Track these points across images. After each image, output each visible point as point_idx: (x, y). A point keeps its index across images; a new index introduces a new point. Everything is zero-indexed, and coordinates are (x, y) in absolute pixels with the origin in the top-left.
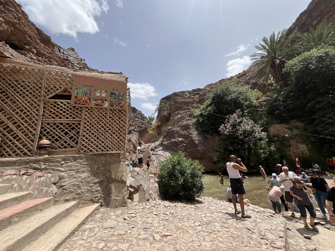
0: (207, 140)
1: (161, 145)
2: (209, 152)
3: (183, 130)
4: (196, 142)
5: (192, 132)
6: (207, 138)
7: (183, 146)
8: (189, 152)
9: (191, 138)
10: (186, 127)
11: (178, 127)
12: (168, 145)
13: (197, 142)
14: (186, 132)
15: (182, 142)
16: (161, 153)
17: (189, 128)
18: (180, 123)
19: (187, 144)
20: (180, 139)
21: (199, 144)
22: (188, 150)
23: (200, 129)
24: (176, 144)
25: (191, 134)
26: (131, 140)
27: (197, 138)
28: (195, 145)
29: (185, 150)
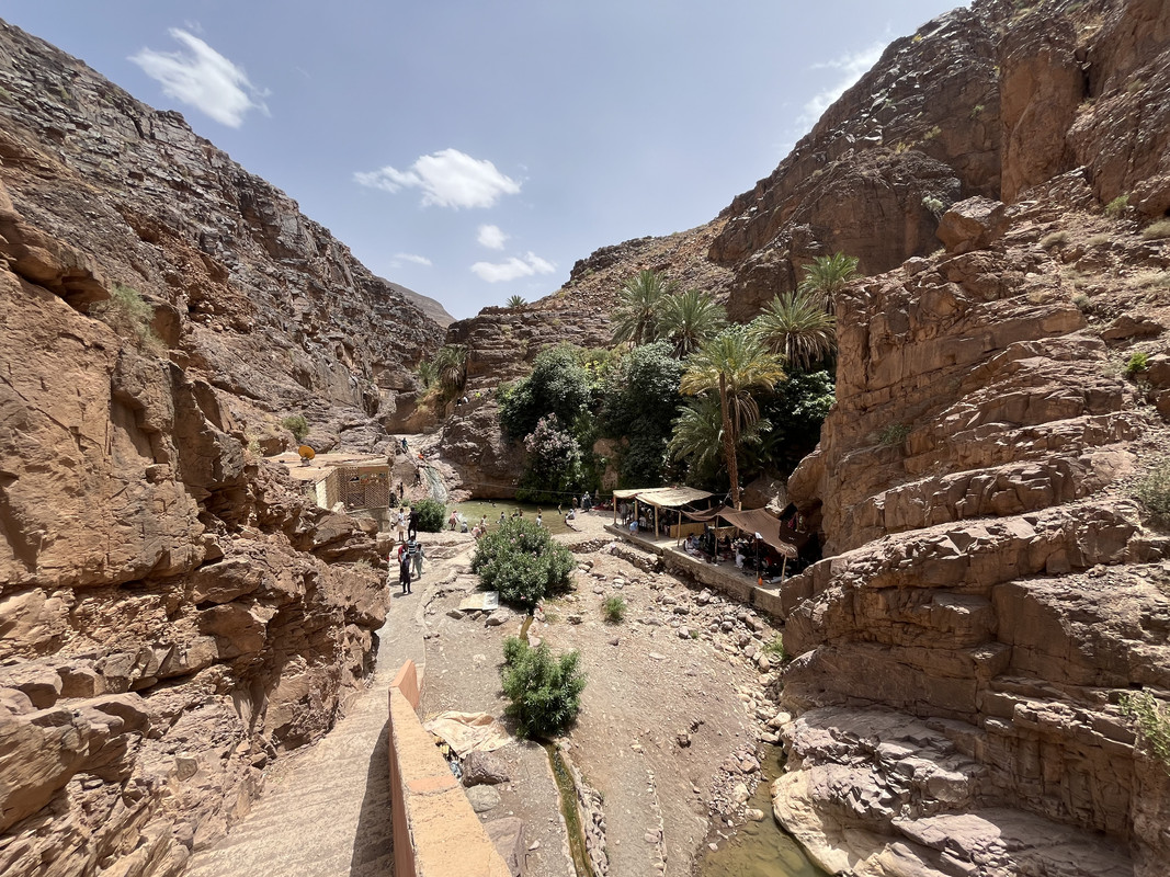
0: (514, 448)
1: (438, 447)
2: (513, 469)
3: (477, 428)
4: (494, 451)
5: (492, 433)
6: (515, 445)
7: (475, 456)
8: (483, 467)
9: (489, 443)
10: (483, 423)
11: (471, 419)
12: (449, 452)
13: (496, 452)
14: (481, 432)
15: (473, 449)
16: (437, 464)
17: (488, 425)
18: (474, 412)
19: (482, 454)
20: (470, 444)
21: (499, 455)
22: (483, 463)
23: (506, 428)
24: (463, 452)
25: (490, 436)
27: (498, 445)
28: (494, 457)
29: (477, 463)
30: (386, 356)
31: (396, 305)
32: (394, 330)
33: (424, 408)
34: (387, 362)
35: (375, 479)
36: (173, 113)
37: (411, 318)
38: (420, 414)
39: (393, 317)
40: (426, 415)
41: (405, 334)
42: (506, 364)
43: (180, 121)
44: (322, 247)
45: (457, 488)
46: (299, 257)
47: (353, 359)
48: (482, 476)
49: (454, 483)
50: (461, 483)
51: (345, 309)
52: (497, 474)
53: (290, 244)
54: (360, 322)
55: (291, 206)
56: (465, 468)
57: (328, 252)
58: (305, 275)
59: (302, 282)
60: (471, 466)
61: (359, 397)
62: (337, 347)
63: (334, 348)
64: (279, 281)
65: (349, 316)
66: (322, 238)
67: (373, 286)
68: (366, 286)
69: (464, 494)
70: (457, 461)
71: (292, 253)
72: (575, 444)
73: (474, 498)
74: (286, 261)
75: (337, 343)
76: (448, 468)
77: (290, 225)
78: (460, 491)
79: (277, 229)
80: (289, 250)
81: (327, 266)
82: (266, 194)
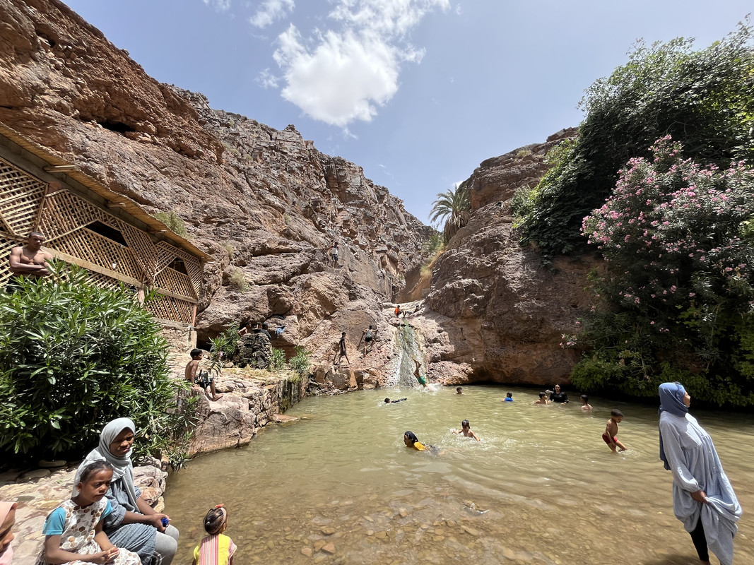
0: (555, 279)
2: (558, 318)
3: (479, 255)
4: (511, 285)
5: (505, 257)
6: (557, 272)
7: (476, 301)
8: (491, 319)
9: (501, 274)
10: (488, 246)
12: (435, 301)
13: (515, 286)
14: (485, 260)
15: (471, 289)
17: (498, 247)
18: (473, 237)
19: (488, 296)
20: (466, 281)
21: (521, 291)
22: (490, 313)
23: (534, 245)
24: (455, 296)
25: (501, 262)
26: (310, 286)
27: (518, 274)
28: (510, 297)
29: (480, 312)
33: (428, 273)
43: (293, 129)
44: (381, 198)
45: (445, 357)
46: (359, 199)
47: (398, 270)
48: (492, 337)
49: (438, 349)
50: (451, 348)
51: (395, 237)
52: (519, 328)
53: (354, 191)
54: (406, 245)
55: (358, 170)
56: (460, 323)
57: (385, 200)
58: (362, 209)
59: (359, 213)
60: (470, 319)
62: (382, 258)
63: (379, 258)
65: (398, 242)
66: (381, 194)
67: (424, 230)
68: (419, 230)
69: (456, 370)
70: (446, 314)
71: (355, 197)
73: (480, 379)
74: (350, 203)
75: (382, 255)
76: (431, 326)
77: (356, 181)
78: (448, 364)
79: (346, 184)
80: (353, 196)
81: (384, 209)
82: (341, 164)
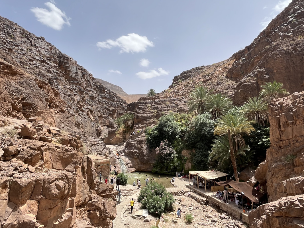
0: (152, 153)
1: (124, 151)
2: (151, 160)
3: (138, 144)
4: (144, 153)
5: (143, 146)
6: (152, 151)
7: (137, 155)
8: (140, 159)
9: (142, 150)
10: (140, 142)
11: (136, 141)
12: (128, 153)
13: (145, 153)
14: (139, 146)
15: (136, 152)
16: (123, 157)
17: (142, 143)
18: (137, 138)
19: (139, 154)
20: (135, 150)
21: (146, 155)
22: (140, 158)
23: (149, 144)
24: (133, 153)
25: (142, 147)
27: (145, 151)
28: (144, 156)
29: (138, 158)
30: (103, 113)
31: (107, 93)
32: (106, 103)
33: (118, 136)
34: (104, 115)
35: (105, 166)
36: (41, 37)
37: (112, 98)
38: (117, 138)
39: (106, 98)
40: (119, 138)
41: (110, 104)
42: (149, 119)
43: (43, 39)
44: (83, 76)
45: (130, 167)
46: (76, 80)
47: (92, 115)
48: (139, 163)
49: (129, 165)
50: (132, 165)
51: (90, 97)
52: (145, 162)
53: (74, 76)
54: (95, 101)
55: (75, 63)
56: (133, 159)
57: (86, 77)
58: (78, 86)
59: (77, 89)
60: (135, 159)
61: (95, 130)
62: (87, 111)
63: (86, 112)
64: (71, 90)
65: (91, 99)
66: (84, 72)
67: (99, 87)
68: (97, 87)
69: (133, 169)
70: (130, 157)
71: (74, 79)
72: (175, 152)
73: (136, 171)
74: (72, 82)
75: (87, 110)
76: (127, 159)
77: (74, 69)
78: (131, 168)
79: (70, 71)
80: (73, 78)
81: (85, 82)
82: (67, 60)
